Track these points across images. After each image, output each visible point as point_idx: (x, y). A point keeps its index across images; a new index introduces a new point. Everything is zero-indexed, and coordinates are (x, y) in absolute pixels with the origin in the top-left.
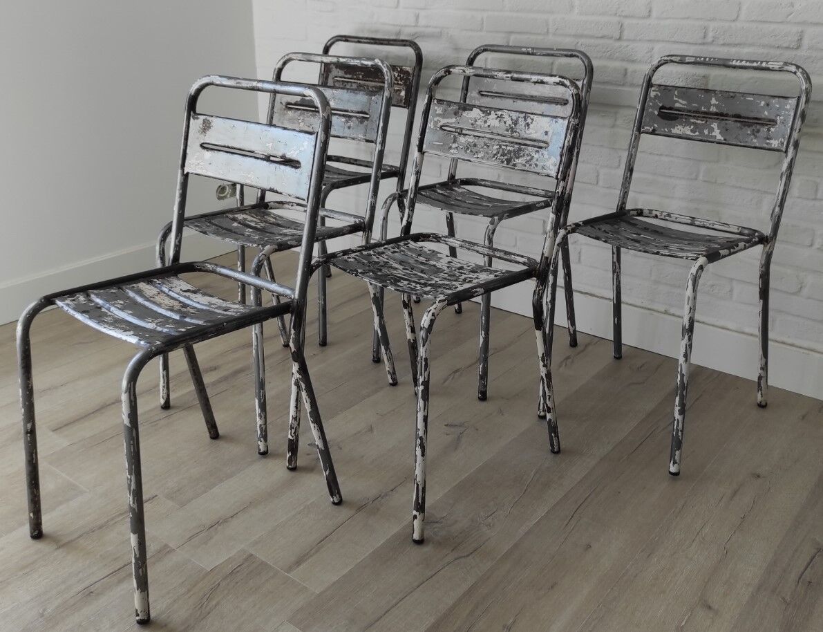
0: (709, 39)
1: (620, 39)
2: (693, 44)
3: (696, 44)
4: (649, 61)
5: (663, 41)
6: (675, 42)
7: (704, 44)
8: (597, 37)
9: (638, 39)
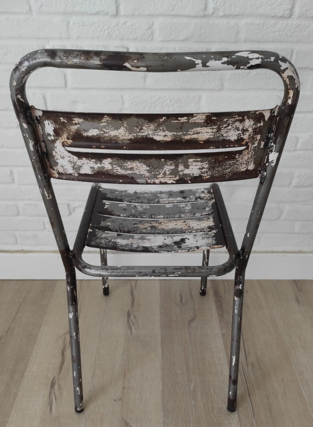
0: (210, 10)
1: (117, 14)
2: (193, 16)
3: (197, 17)
4: (150, 39)
5: (163, 15)
6: (175, 16)
7: (205, 16)
8: (91, 14)
9: (137, 13)
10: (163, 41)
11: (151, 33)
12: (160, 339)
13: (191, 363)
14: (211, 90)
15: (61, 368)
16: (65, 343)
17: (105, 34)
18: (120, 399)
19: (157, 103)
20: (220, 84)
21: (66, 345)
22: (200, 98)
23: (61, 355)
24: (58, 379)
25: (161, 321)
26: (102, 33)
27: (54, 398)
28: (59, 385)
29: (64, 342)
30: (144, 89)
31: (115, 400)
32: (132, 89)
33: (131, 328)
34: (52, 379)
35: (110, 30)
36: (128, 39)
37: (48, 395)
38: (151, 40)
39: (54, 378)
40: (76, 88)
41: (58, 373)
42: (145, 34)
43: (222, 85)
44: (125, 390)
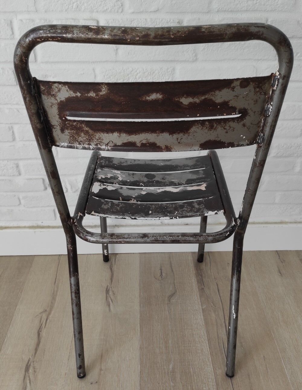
10: (133, 13)
11: (121, 5)
12: (139, 317)
13: (170, 342)
14: (185, 61)
15: (36, 350)
16: (41, 323)
17: (74, 7)
18: (97, 382)
19: (130, 75)
20: (194, 55)
21: (42, 325)
22: (174, 69)
23: (37, 336)
24: (33, 362)
25: (140, 297)
26: (71, 6)
27: (28, 382)
28: (34, 368)
29: (40, 321)
30: (116, 62)
31: (91, 384)
32: (104, 62)
33: (109, 306)
34: (27, 362)
35: (78, 2)
36: (97, 12)
37: (22, 379)
38: (122, 12)
39: (29, 361)
40: (47, 62)
41: (34, 355)
42: (115, 6)
43: (196, 56)
44: (102, 372)
